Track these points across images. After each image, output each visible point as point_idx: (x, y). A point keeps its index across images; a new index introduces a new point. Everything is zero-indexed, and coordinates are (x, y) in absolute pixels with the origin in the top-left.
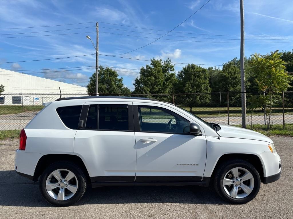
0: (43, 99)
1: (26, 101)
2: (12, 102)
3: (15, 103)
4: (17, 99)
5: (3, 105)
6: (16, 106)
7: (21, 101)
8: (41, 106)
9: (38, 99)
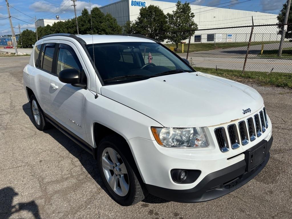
0: (237, 36)
1: (219, 39)
2: (206, 40)
3: (209, 41)
4: (211, 37)
5: (200, 43)
6: (210, 44)
7: (214, 38)
8: (233, 43)
9: (231, 36)
